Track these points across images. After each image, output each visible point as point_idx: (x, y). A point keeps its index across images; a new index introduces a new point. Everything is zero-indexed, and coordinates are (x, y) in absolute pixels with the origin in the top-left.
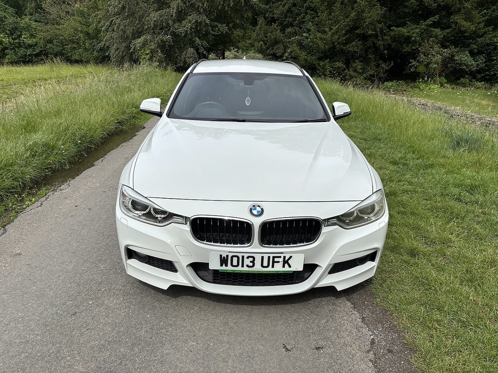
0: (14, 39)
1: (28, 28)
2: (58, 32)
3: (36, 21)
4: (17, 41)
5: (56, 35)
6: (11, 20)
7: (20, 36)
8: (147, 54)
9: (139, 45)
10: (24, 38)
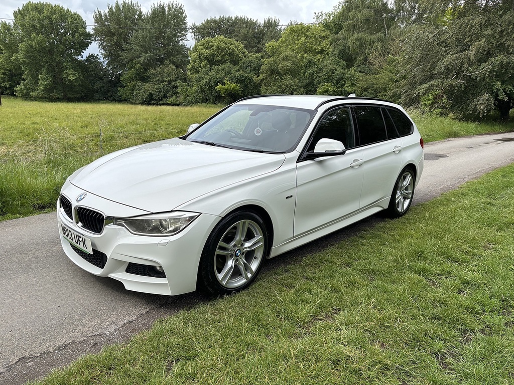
0: (337, 88)
1: (351, 78)
2: (375, 81)
3: (360, 72)
4: (340, 89)
5: (373, 84)
6: (340, 71)
7: (343, 85)
8: (429, 100)
9: (422, 90)
10: (346, 87)
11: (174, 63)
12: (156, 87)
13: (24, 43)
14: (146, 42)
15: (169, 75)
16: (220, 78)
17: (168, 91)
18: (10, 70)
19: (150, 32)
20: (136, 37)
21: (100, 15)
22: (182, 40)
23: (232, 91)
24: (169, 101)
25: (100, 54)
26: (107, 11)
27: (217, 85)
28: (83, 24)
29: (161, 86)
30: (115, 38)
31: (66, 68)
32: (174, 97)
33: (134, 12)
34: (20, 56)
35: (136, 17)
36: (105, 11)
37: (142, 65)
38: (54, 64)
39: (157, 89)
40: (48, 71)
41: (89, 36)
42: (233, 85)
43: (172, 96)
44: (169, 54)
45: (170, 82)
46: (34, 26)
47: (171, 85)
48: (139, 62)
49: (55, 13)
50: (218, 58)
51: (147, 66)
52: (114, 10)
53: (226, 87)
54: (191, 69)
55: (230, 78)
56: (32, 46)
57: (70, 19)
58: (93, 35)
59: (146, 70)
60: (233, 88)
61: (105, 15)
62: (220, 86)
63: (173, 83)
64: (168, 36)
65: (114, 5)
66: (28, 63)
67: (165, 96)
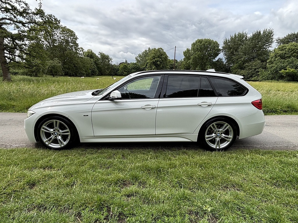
11: (260, 59)
12: (247, 72)
13: (193, 56)
14: (246, 50)
15: (255, 66)
16: (284, 66)
17: (253, 74)
18: (187, 67)
19: (249, 46)
20: (242, 49)
21: (227, 41)
22: (268, 47)
23: (291, 73)
24: (253, 79)
25: (223, 58)
26: (230, 38)
27: (281, 70)
28: (218, 45)
29: (250, 72)
30: (232, 50)
31: (207, 65)
32: (256, 77)
33: (243, 37)
34: (191, 61)
35: (244, 39)
36: (229, 38)
37: (242, 62)
38: (203, 63)
39: (247, 73)
40: (200, 66)
41: (220, 50)
42: (292, 70)
43: (255, 76)
44: (258, 55)
45: (255, 69)
46: (198, 49)
47: (256, 71)
48: (241, 60)
49: (207, 42)
50: (288, 55)
51: (245, 62)
52: (233, 37)
53: (287, 71)
54: (269, 62)
55: (291, 66)
56: (195, 57)
57: (212, 44)
58: (222, 50)
59: (244, 63)
60: (292, 72)
61: (229, 40)
62: (283, 71)
63: (257, 70)
64: (259, 46)
65: (234, 35)
66: (193, 64)
67: (251, 77)
